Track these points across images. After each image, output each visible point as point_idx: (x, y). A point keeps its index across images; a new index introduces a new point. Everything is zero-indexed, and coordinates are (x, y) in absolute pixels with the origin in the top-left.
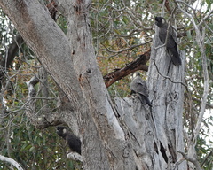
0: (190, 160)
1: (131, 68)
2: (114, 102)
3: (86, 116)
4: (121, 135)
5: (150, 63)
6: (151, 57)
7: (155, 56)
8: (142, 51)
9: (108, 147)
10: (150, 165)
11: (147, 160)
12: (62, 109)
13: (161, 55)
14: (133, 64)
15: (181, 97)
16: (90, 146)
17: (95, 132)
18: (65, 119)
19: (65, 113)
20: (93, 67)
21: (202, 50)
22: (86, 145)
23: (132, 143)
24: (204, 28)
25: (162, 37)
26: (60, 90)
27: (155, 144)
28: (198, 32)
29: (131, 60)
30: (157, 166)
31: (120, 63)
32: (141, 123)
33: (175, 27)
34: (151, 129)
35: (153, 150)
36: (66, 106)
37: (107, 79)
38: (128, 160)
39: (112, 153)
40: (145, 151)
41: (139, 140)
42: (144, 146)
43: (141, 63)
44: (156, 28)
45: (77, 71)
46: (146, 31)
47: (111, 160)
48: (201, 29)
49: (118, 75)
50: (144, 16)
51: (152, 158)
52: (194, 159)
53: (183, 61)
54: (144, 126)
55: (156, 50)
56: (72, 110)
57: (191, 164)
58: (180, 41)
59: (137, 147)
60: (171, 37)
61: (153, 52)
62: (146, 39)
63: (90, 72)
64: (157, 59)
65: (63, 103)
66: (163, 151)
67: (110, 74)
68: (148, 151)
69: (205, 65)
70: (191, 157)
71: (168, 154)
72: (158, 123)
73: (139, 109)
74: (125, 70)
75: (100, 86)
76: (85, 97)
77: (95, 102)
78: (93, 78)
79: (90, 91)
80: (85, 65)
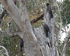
0: (56, 47)
1: (39, 19)
3: (25, 33)
4: (36, 39)
5: (44, 18)
7: (46, 15)
8: (42, 14)
9: (32, 43)
10: (44, 48)
11: (43, 46)
15: (53, 28)
16: (27, 42)
17: (28, 38)
18: (19, 35)
19: (19, 32)
21: (60, 14)
22: (25, 42)
23: (39, 41)
24: (60, 7)
26: (17, 26)
27: (46, 42)
28: (59, 8)
29: (38, 17)
30: (46, 48)
31: (36, 17)
32: (42, 36)
33: (52, 7)
34: (45, 37)
35: (45, 44)
37: (31, 22)
38: (38, 47)
39: (33, 45)
40: (43, 44)
41: (41, 41)
42: (43, 42)
43: (41, 18)
44: (46, 7)
45: (22, 20)
46: (43, 8)
47: (33, 47)
48: (59, 7)
50: (43, 3)
51: (45, 46)
53: (54, 17)
55: (46, 14)
56: (21, 32)
57: (57, 48)
58: (53, 11)
59: (41, 43)
62: (43, 10)
63: (26, 20)
64: (46, 16)
65: (18, 30)
66: (48, 44)
68: (44, 44)
69: (61, 18)
70: (57, 46)
71: (50, 45)
74: (37, 20)
75: (29, 25)
76: (25, 28)
77: (28, 29)
78: (27, 22)
79: (26, 26)
80: (25, 18)
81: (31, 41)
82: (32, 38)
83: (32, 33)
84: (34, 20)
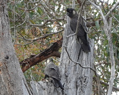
1: (45, 55)
2: (30, 86)
5: (62, 50)
6: (63, 45)
7: (67, 44)
8: (55, 39)
13: (72, 43)
14: (47, 51)
15: (90, 81)
20: (11, 54)
21: (109, 38)
24: (111, 19)
25: (73, 27)
28: (105, 22)
29: (45, 47)
31: (35, 50)
33: (85, 17)
37: (23, 65)
43: (54, 50)
44: (68, 19)
46: (58, 21)
48: (108, 20)
49: (33, 61)
50: (56, 8)
53: (92, 49)
55: (68, 39)
58: (89, 30)
60: (81, 27)
61: (65, 40)
62: (59, 28)
63: (7, 58)
64: (68, 47)
67: (26, 60)
69: (112, 52)
73: (52, 91)
74: (40, 56)
75: (17, 71)
76: (3, 81)
77: (13, 86)
78: (11, 63)
79: (8, 75)
80: (3, 51)
84: (32, 56)
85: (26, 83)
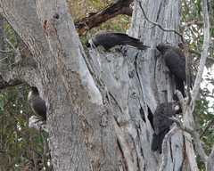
0: (186, 130)
1: (110, 12)
2: (89, 56)
3: (53, 74)
4: (98, 98)
9: (81, 113)
10: (135, 136)
11: (131, 129)
12: (22, 64)
14: (113, 6)
16: (59, 111)
17: (65, 94)
18: (26, 78)
19: (26, 69)
20: (62, 11)
22: (53, 111)
23: (111, 107)
26: (19, 41)
27: (141, 110)
30: (143, 137)
32: (124, 83)
34: (136, 91)
35: (139, 117)
36: (28, 62)
37: (79, 26)
38: (106, 130)
39: (86, 121)
40: (128, 118)
41: (120, 104)
42: (127, 111)
43: (123, 6)
45: (41, 16)
47: (86, 130)
49: (93, 21)
51: (138, 127)
52: (192, 129)
54: (127, 86)
56: (35, 66)
57: (188, 135)
59: (119, 113)
63: (57, 17)
64: (144, 1)
65: (23, 57)
67: (84, 19)
68: (132, 118)
70: (188, 126)
72: (145, 82)
73: (121, 64)
74: (103, 14)
75: (71, 35)
76: (51, 49)
77: (65, 56)
78: (62, 25)
79: (57, 42)
80: (51, 8)
81: (79, 104)
82: (80, 91)
83: (84, 71)
84: (92, 14)
85: (83, 52)
